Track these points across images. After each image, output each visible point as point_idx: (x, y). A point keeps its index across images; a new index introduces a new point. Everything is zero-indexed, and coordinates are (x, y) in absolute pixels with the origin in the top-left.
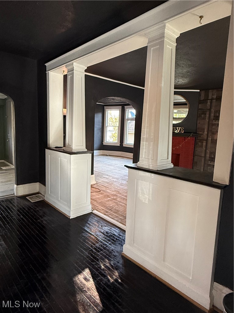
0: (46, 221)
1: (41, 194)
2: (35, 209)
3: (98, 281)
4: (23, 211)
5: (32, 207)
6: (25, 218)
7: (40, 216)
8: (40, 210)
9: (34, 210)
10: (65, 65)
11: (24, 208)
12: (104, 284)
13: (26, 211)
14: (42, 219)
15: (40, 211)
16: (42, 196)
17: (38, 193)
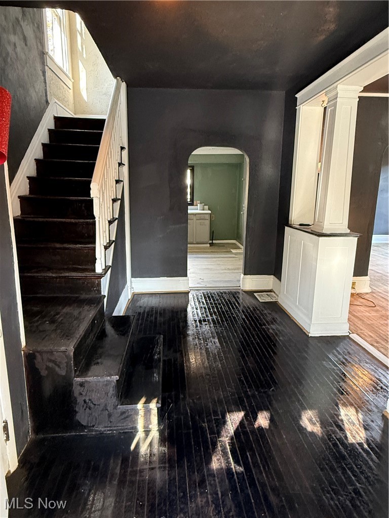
0: (273, 330)
1: (275, 293)
2: (262, 311)
3: (328, 431)
4: (247, 310)
5: (259, 308)
6: (248, 319)
7: (267, 322)
8: (270, 314)
9: (260, 312)
10: (324, 91)
11: (248, 307)
12: (336, 438)
13: (251, 311)
14: (269, 327)
15: (268, 315)
16: (275, 296)
17: (270, 291)
